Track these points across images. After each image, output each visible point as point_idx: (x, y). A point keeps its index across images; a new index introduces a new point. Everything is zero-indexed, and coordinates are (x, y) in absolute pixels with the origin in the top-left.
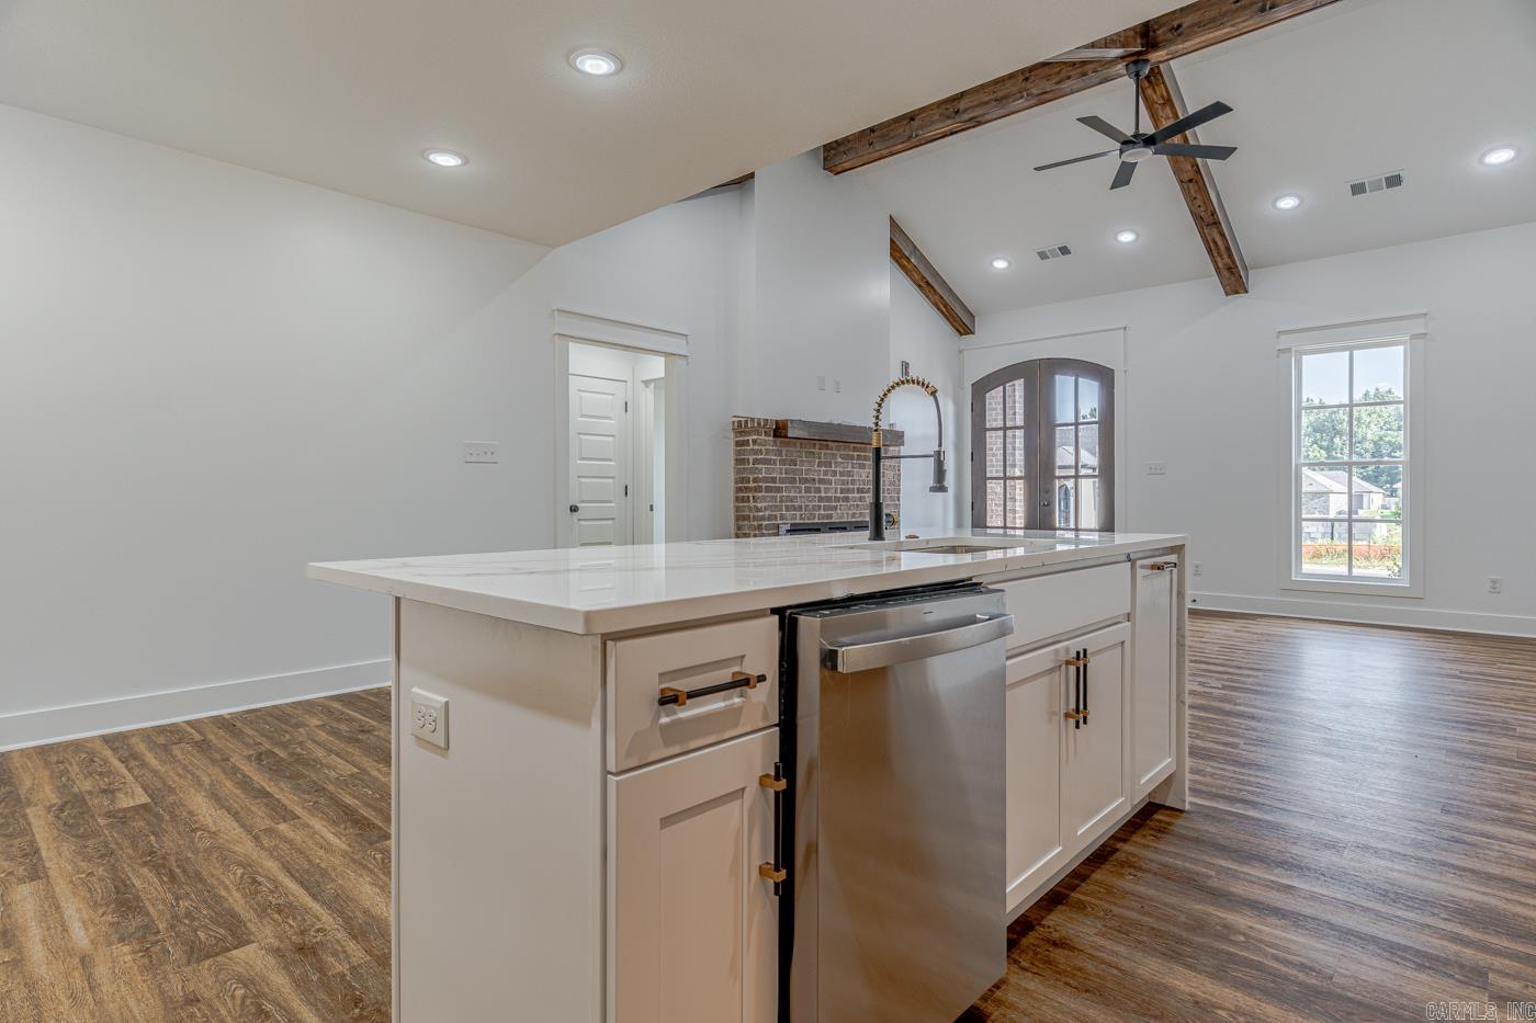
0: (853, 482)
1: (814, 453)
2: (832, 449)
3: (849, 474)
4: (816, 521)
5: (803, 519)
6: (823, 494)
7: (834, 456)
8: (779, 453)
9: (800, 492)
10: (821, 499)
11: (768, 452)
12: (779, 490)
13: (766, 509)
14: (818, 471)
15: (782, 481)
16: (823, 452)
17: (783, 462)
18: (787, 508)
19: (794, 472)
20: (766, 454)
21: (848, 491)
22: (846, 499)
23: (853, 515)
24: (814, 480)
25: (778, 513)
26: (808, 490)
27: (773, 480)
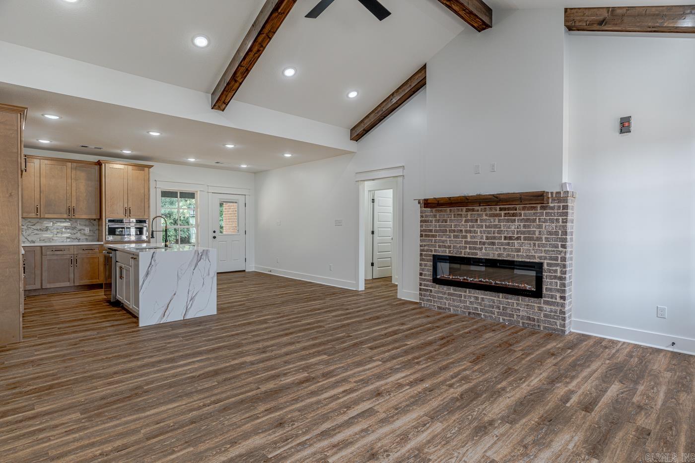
0: (500, 232)
1: (461, 215)
2: (478, 211)
3: (495, 227)
4: (463, 255)
5: (452, 253)
6: (469, 239)
7: (481, 215)
8: (435, 216)
9: (450, 237)
10: (466, 242)
11: (426, 216)
12: (433, 236)
13: (425, 246)
14: (463, 225)
15: (436, 231)
16: (469, 213)
17: (438, 221)
18: (440, 246)
19: (445, 226)
20: (426, 218)
21: (494, 238)
22: (493, 244)
23: (499, 255)
24: (461, 231)
25: (433, 249)
26: (455, 237)
27: (431, 231)
